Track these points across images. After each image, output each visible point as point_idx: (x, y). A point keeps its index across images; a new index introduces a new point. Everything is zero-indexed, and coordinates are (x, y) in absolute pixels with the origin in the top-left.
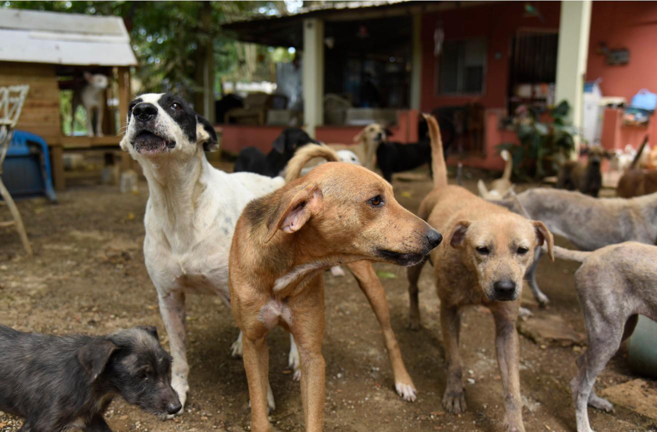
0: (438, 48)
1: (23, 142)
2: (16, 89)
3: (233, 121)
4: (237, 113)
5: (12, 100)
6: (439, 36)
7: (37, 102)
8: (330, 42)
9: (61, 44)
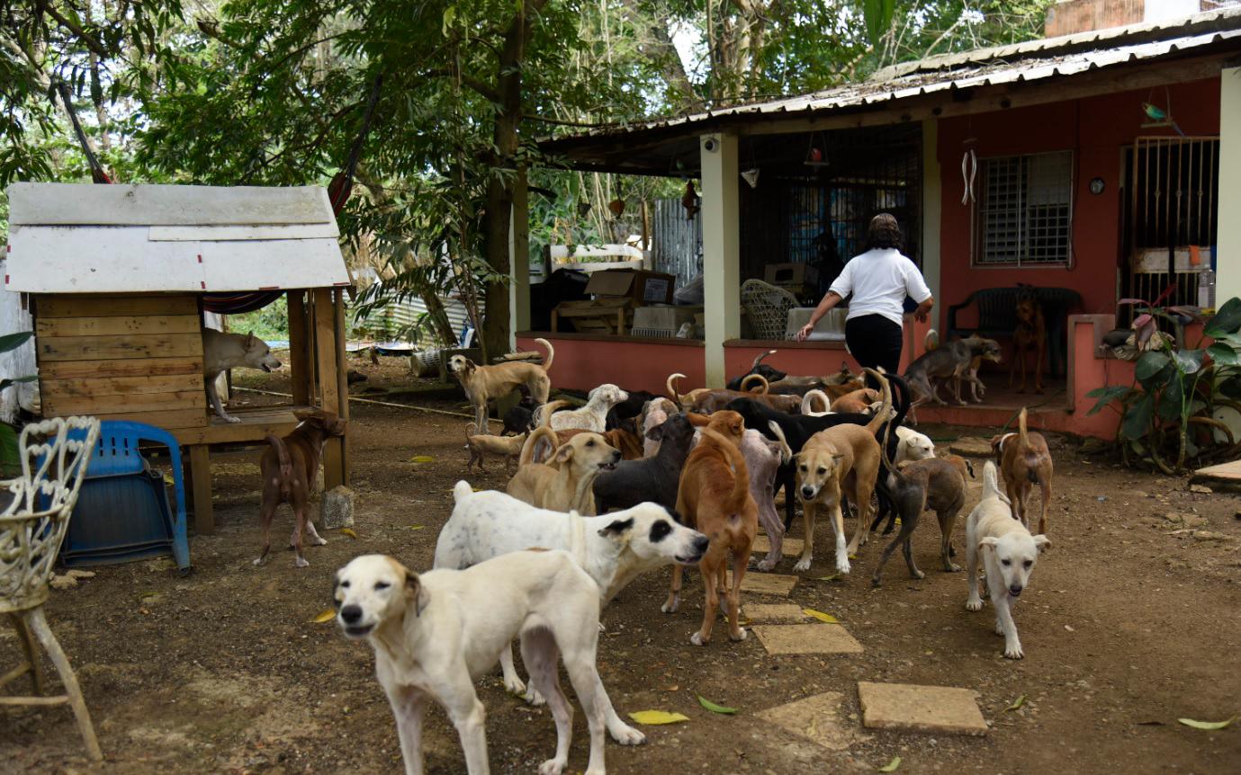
0: (969, 189)
1: (133, 444)
2: (82, 423)
3: (567, 327)
4: (574, 309)
5: (73, 445)
6: (969, 165)
7: (161, 363)
8: (751, 178)
9: (208, 250)
